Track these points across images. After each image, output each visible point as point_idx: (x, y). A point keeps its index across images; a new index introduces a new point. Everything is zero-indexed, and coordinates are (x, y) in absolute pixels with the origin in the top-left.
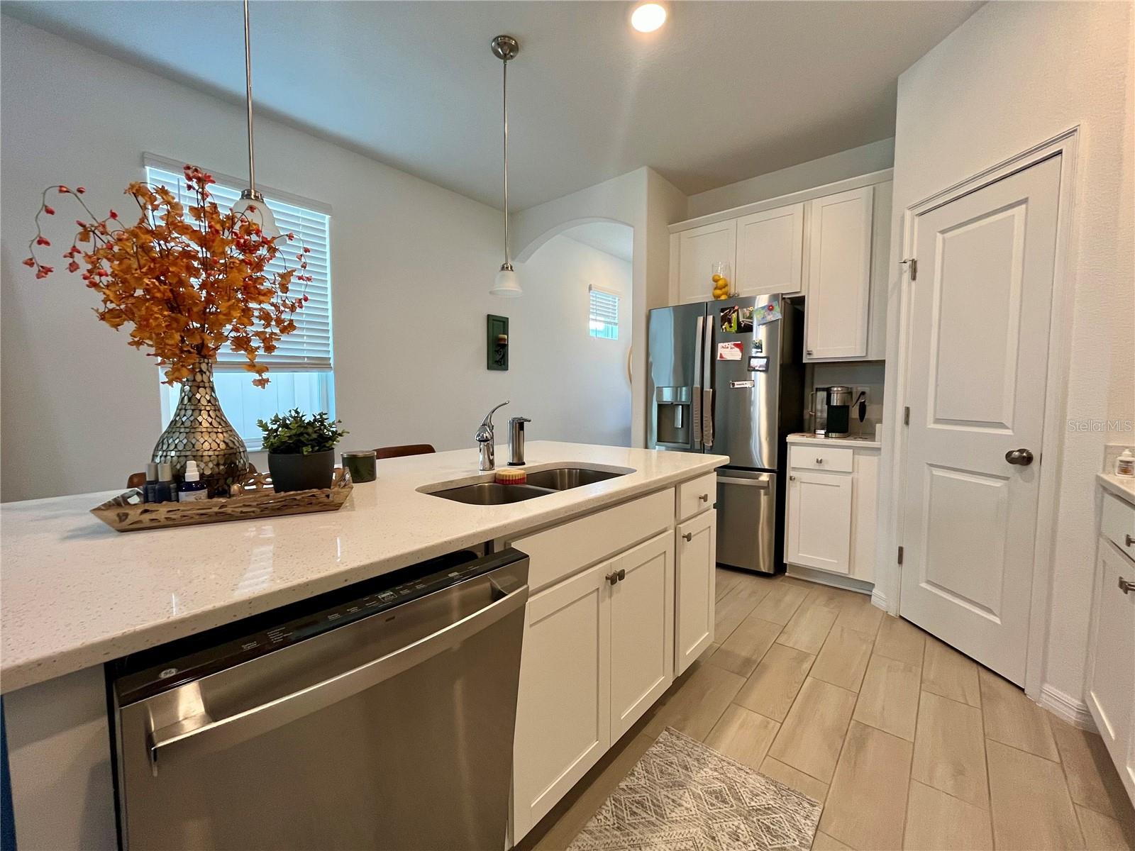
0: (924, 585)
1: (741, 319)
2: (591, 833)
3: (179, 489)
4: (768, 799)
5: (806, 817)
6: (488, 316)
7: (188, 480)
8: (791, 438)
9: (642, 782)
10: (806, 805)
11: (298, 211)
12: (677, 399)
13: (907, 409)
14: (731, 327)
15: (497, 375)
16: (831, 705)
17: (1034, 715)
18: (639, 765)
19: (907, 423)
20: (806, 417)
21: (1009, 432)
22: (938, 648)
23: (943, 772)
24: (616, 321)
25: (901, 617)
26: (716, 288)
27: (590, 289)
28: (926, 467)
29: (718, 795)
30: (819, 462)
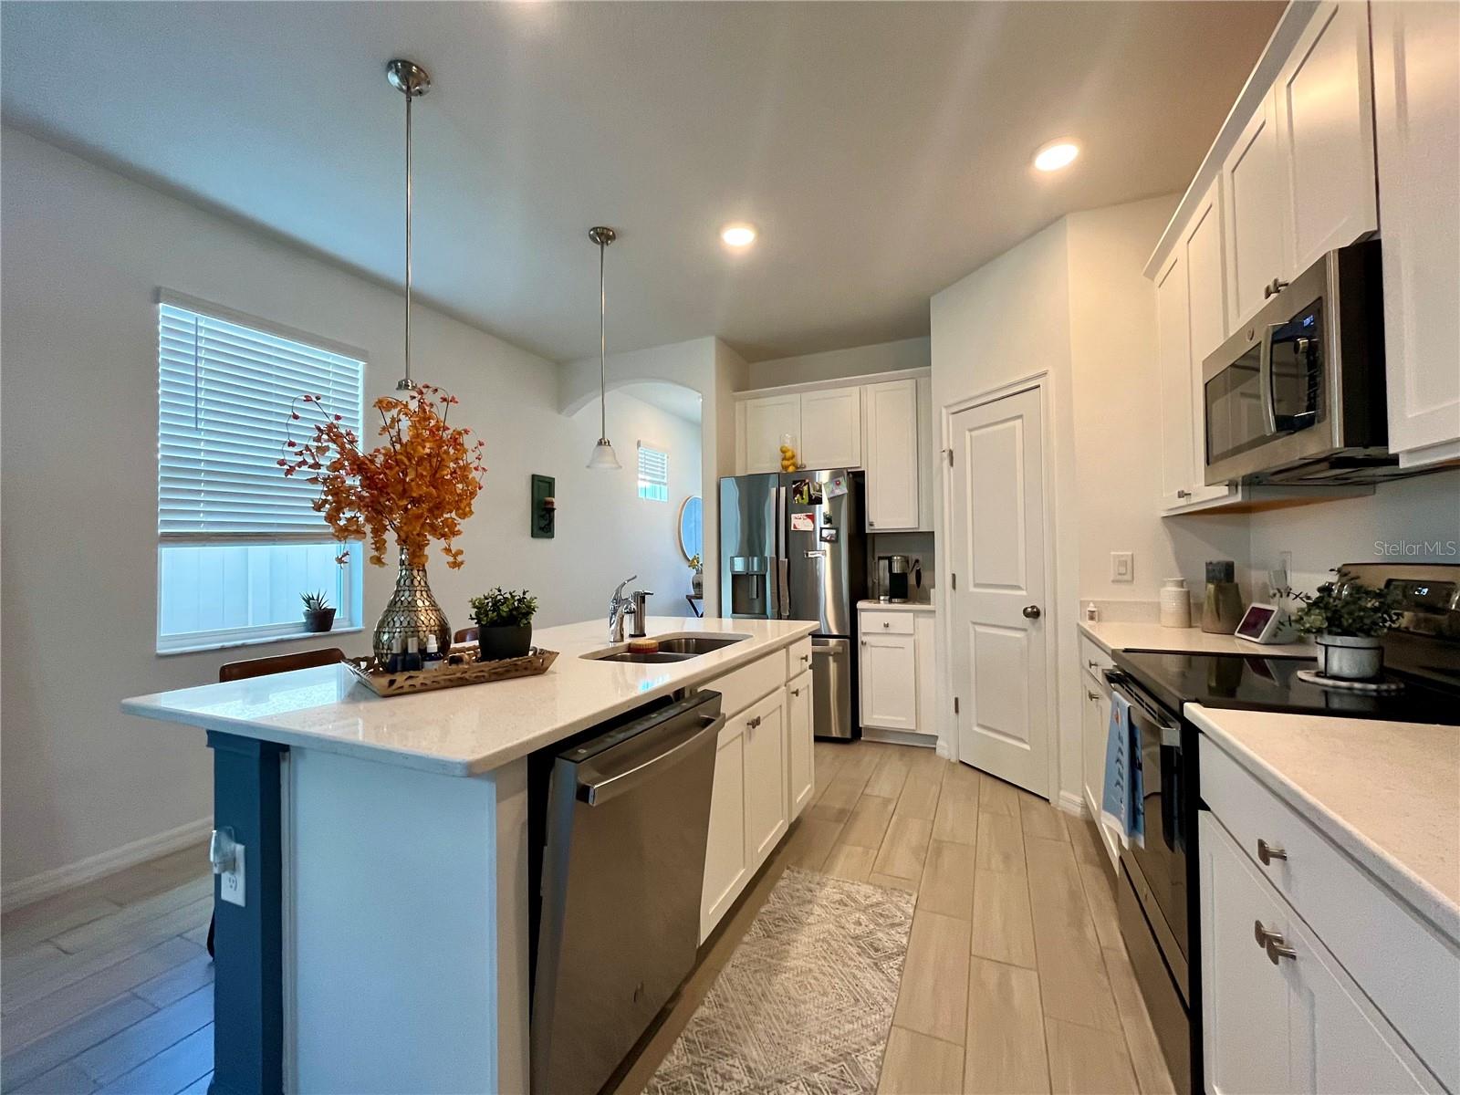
0: (976, 729)
1: (812, 492)
2: (747, 943)
3: (424, 660)
4: (878, 897)
5: (908, 902)
6: (533, 476)
7: (429, 651)
8: (860, 605)
9: (778, 905)
10: (905, 896)
11: (328, 356)
12: (748, 569)
13: (954, 575)
14: (803, 499)
15: (542, 543)
16: (914, 833)
17: (1056, 815)
18: (772, 895)
19: (954, 587)
20: (870, 584)
21: (1024, 593)
22: (990, 780)
23: (996, 861)
24: (665, 481)
25: (961, 762)
26: (784, 459)
27: (639, 444)
28: (970, 625)
29: (841, 902)
30: (887, 626)
